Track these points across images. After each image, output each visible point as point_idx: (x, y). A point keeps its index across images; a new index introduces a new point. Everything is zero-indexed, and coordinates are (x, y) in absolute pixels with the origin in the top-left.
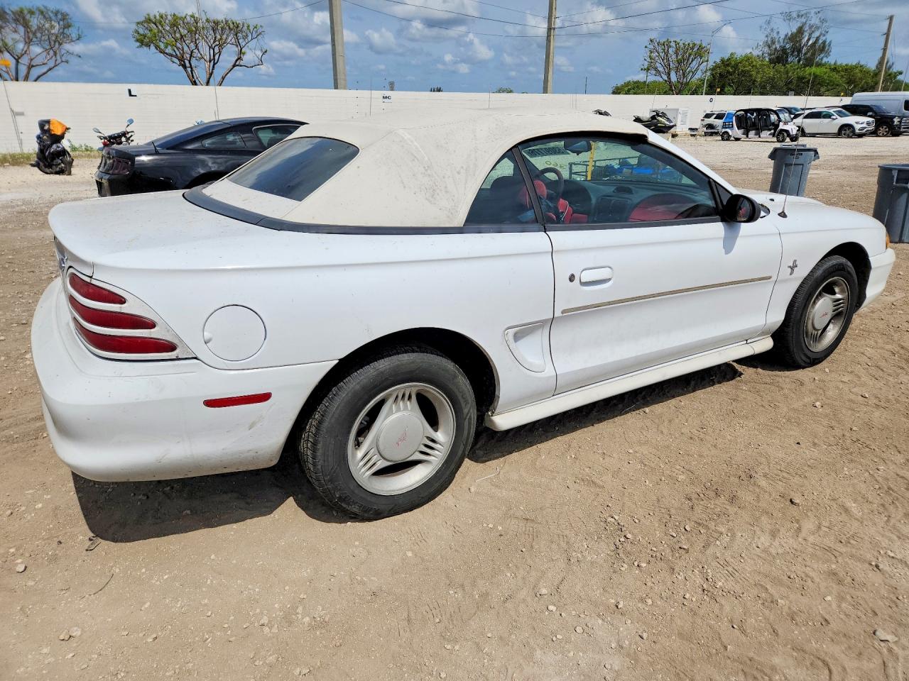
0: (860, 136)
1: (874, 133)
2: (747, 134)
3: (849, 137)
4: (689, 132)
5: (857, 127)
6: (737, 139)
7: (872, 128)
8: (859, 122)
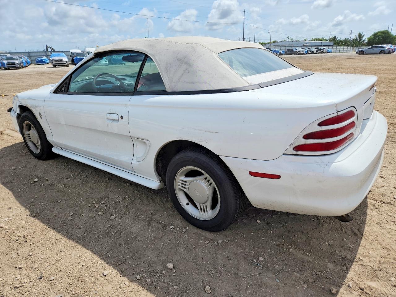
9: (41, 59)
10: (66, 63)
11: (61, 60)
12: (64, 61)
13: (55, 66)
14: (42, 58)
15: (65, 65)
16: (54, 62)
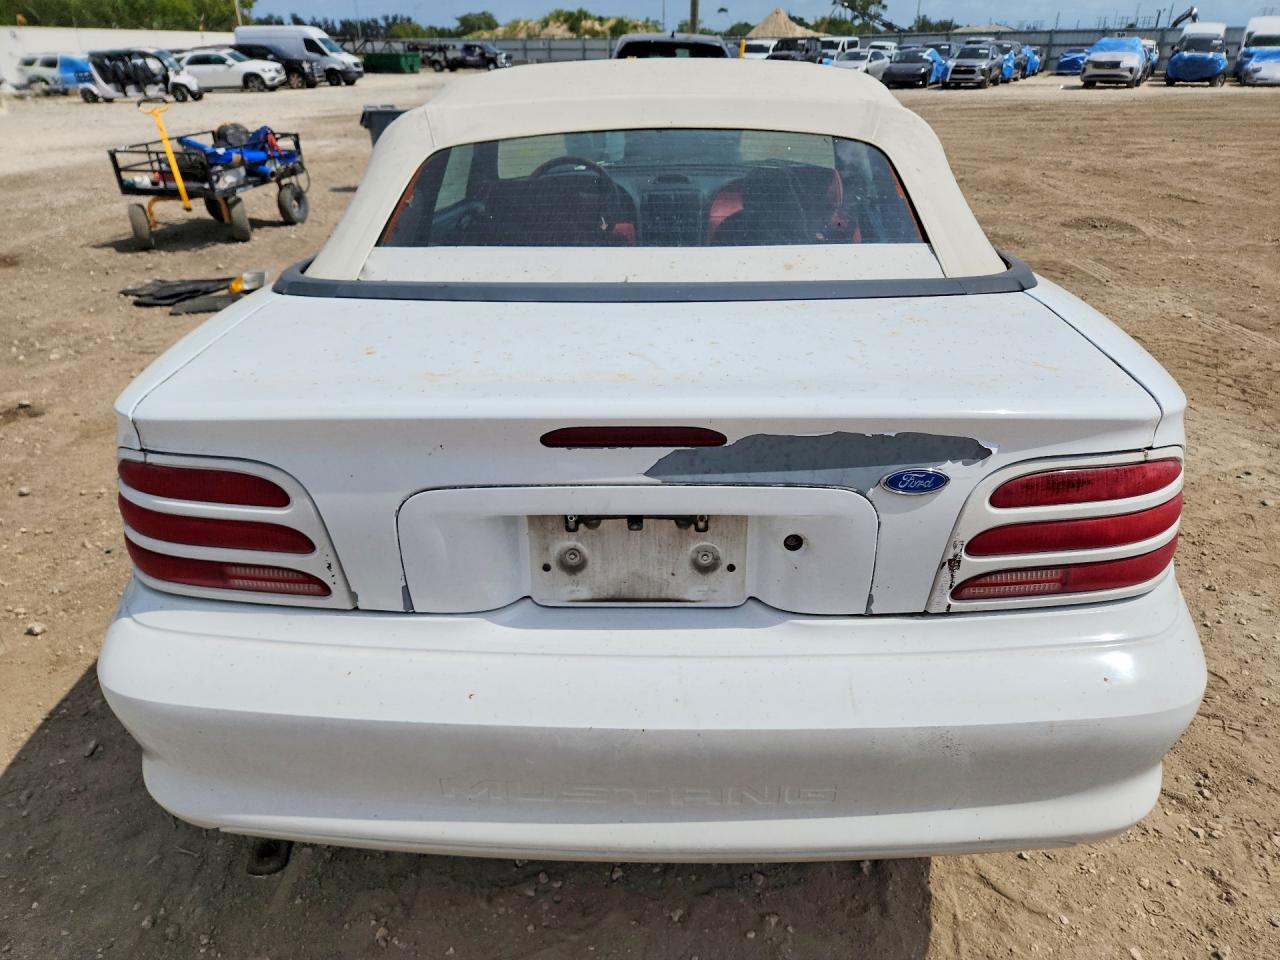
0: (273, 89)
1: (285, 84)
2: (123, 90)
3: (260, 90)
4: (16, 92)
5: (267, 77)
6: (109, 100)
7: (282, 77)
8: (268, 69)
9: (1075, 55)
10: (1127, 74)
11: (1116, 65)
12: (1124, 69)
13: (1089, 84)
14: (1081, 51)
15: (1121, 82)
16: (1091, 71)
